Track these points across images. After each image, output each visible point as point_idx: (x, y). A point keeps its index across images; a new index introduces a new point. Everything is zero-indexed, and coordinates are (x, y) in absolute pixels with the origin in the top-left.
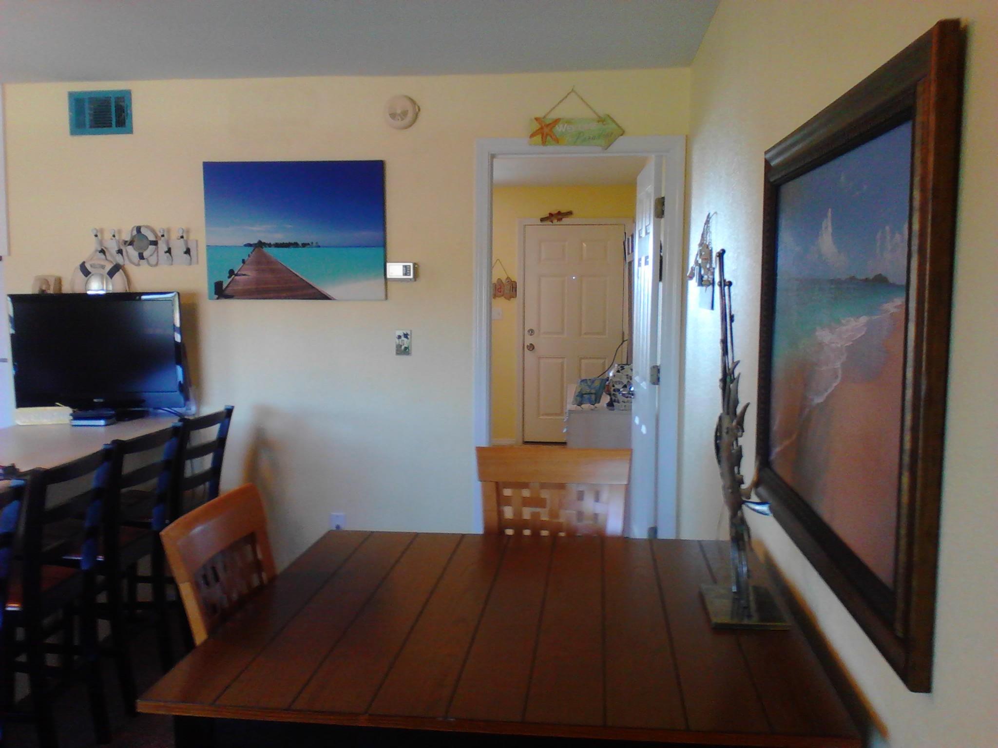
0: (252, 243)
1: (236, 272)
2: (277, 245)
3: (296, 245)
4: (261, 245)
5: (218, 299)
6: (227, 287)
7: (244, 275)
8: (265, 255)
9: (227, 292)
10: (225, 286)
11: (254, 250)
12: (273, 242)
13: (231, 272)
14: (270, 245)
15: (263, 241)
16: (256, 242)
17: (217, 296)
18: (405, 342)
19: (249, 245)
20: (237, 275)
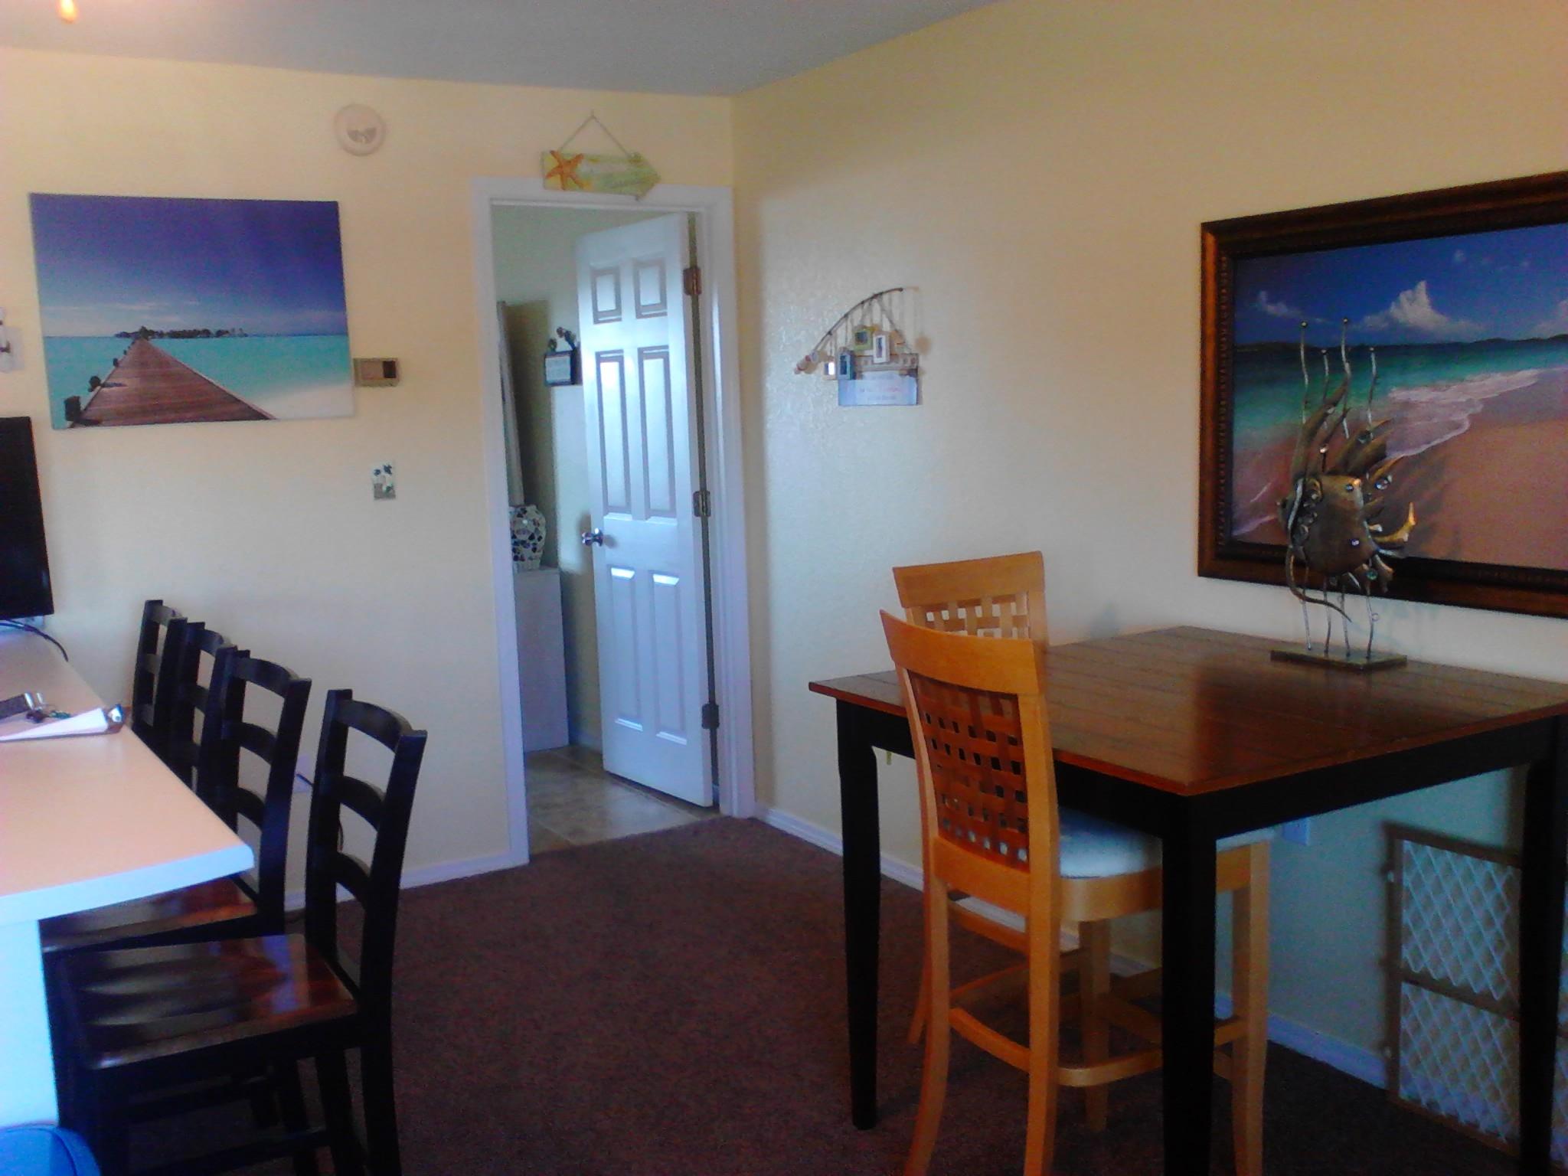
0: (130, 331)
1: (103, 381)
2: (175, 335)
3: (206, 333)
4: (145, 334)
5: (72, 427)
6: (90, 404)
7: (120, 385)
8: (155, 353)
9: (89, 415)
10: (83, 406)
11: (133, 343)
12: (166, 330)
13: (95, 382)
14: (161, 335)
15: (148, 328)
16: (137, 329)
17: (69, 423)
18: (387, 480)
19: (125, 335)
20: (103, 386)
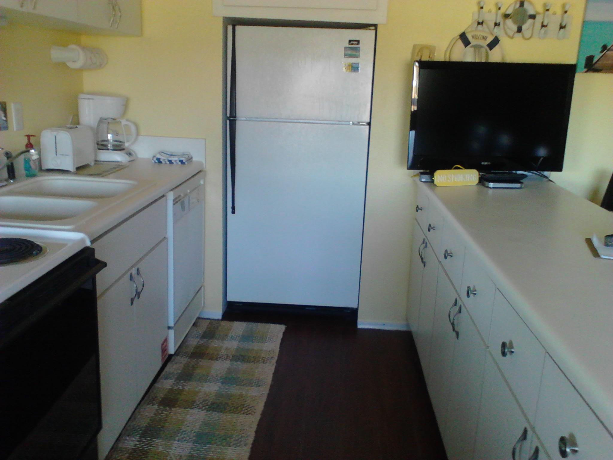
1: (608, 48)
5: (586, 72)
6: (598, 61)
9: (597, 66)
10: (595, 60)
13: (604, 47)
17: (586, 70)
20: (609, 50)
